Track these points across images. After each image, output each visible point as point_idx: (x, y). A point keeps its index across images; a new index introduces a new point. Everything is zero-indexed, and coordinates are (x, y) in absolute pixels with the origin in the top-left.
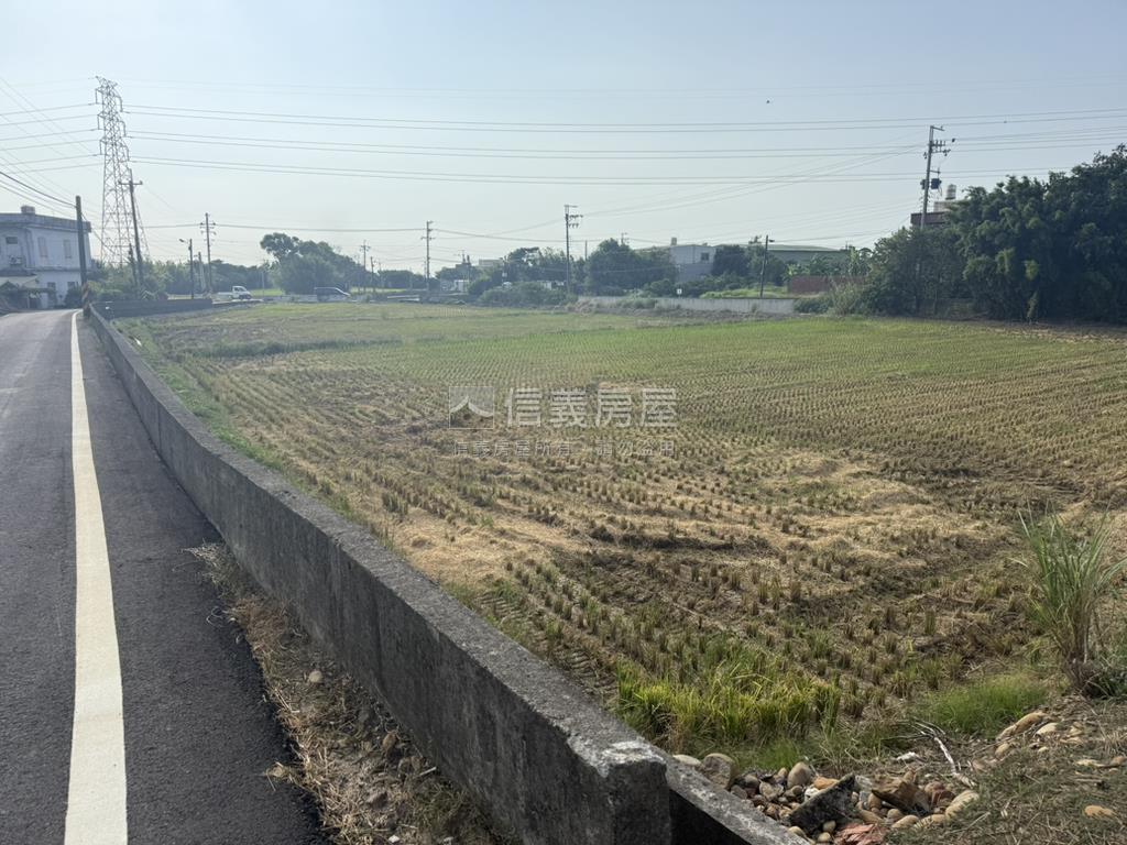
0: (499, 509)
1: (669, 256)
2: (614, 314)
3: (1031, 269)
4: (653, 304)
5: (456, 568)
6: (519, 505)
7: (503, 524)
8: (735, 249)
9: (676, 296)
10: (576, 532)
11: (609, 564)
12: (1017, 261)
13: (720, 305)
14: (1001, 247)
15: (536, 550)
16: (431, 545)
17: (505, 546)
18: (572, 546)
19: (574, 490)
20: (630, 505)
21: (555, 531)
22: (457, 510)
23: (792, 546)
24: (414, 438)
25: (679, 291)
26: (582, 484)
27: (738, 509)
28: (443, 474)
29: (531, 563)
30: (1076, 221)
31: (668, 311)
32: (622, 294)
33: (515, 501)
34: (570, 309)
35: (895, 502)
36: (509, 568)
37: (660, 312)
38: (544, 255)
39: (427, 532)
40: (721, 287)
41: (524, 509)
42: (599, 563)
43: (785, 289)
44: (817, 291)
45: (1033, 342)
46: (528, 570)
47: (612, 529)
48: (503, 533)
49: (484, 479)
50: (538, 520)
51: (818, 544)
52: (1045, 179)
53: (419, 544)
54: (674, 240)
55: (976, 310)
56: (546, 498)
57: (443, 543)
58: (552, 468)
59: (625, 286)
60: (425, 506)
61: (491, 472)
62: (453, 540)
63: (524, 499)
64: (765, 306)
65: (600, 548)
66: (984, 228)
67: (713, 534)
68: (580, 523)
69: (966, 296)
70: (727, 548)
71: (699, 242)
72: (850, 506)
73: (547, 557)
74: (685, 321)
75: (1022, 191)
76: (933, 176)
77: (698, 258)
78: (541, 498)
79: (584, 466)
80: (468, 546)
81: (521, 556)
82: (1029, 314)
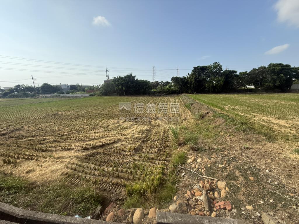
0: (51, 151)
1: (60, 87)
2: (50, 98)
3: (124, 88)
4: (60, 95)
5: (49, 175)
6: (57, 148)
7: (56, 155)
8: (74, 85)
9: (64, 94)
10: (79, 150)
11: (93, 155)
12: (122, 87)
13: (75, 95)
14: (120, 85)
15: (72, 159)
16: (34, 171)
17: (62, 162)
18: (80, 154)
19: (70, 139)
20: (87, 139)
21: (73, 151)
22: (37, 156)
23: (125, 138)
24: (4, 137)
25: (65, 93)
26: (71, 138)
27: (110, 134)
28: (24, 146)
29: (73, 164)
30: (128, 82)
31: (64, 97)
32: (51, 94)
33: (55, 147)
34: (38, 97)
35: (133, 126)
36: (67, 168)
37: (62, 97)
38: (26, 86)
39: (29, 166)
40: (73, 92)
41: (60, 148)
42: (90, 156)
43: (86, 92)
44: (92, 92)
45: (127, 98)
46: (73, 166)
47: (88, 146)
48: (58, 158)
49: (40, 144)
50: (65, 150)
51: (129, 136)
52: (123, 77)
53: (29, 172)
54: (61, 84)
55: (117, 94)
56: (64, 144)
57: (38, 168)
58: (60, 135)
59: (51, 92)
60: (23, 158)
61: (42, 141)
62: (42, 166)
63: (57, 146)
64: (84, 95)
65: (89, 152)
66: (117, 83)
67: (110, 140)
68: (78, 147)
69: (116, 92)
70: (114, 142)
71: (66, 84)
72: (127, 128)
73: (76, 160)
74: (68, 99)
75: (121, 78)
76: (107, 75)
77: (67, 87)
78: (63, 144)
79: (69, 133)
80: (49, 165)
81: (69, 163)
82: (125, 94)
